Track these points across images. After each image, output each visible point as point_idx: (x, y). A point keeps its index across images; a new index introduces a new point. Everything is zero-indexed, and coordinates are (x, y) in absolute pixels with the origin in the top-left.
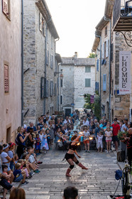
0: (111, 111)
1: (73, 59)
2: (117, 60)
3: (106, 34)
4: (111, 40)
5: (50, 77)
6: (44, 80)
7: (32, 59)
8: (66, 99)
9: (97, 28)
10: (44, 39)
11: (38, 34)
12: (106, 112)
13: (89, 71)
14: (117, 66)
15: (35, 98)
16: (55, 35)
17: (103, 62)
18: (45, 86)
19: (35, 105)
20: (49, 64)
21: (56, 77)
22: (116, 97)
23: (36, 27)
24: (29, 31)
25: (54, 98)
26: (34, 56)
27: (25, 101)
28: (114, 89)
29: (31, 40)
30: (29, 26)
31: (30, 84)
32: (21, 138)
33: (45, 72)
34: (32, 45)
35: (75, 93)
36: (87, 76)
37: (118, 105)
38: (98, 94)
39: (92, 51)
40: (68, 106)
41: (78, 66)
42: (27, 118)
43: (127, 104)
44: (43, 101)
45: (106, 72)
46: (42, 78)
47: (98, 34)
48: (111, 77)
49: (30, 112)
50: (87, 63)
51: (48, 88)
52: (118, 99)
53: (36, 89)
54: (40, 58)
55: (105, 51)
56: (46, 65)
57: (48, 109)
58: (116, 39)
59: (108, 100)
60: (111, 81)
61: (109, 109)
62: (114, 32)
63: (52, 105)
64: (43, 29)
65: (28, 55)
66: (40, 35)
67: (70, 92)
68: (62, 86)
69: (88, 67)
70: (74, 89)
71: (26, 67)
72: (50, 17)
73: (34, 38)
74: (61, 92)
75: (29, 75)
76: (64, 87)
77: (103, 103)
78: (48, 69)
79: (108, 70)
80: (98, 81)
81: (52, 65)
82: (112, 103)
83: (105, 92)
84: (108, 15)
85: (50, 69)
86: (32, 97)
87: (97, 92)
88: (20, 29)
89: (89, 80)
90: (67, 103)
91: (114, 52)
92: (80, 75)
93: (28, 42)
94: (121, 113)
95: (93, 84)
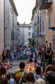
0: (38, 44)
1: (24, 24)
2: (41, 23)
3: (36, 13)
4: (38, 15)
5: (15, 31)
6: (13, 32)
7: (8, 23)
8: (21, 41)
9: (33, 11)
10: (12, 15)
11: (10, 13)
12: (36, 44)
13: (30, 29)
14: (40, 25)
15: (9, 39)
16: (17, 14)
17: (35, 24)
18: (13, 35)
19: (9, 42)
20: (15, 26)
21: (17, 31)
22: (40, 37)
23: (10, 10)
24: (7, 12)
25: (16, 40)
26: (9, 22)
27: (6, 40)
28: (40, 34)
29: (8, 16)
30: (7, 10)
31: (7, 33)
32: (4, 54)
33: (13, 29)
34: (8, 17)
35: (25, 38)
36: (29, 31)
37: (41, 40)
38: (33, 38)
39: (31, 21)
40: (22, 43)
41: (25, 27)
42: (6, 47)
43: (44, 40)
44: (12, 41)
45: (36, 28)
46: (12, 31)
47: (33, 13)
48: (38, 30)
49: (7, 45)
50: (29, 26)
51: (14, 36)
52: (41, 38)
53: (10, 35)
54: (11, 23)
55: (36, 20)
56: (14, 26)
57: (14, 44)
58: (40, 14)
59: (37, 39)
60: (38, 31)
61: (37, 43)
62: (39, 10)
63: (16, 43)
64: (12, 11)
65: (7, 22)
66: (11, 14)
67: (23, 38)
68: (19, 35)
69: (29, 27)
70: (24, 36)
71: (6, 26)
72: (15, 6)
73: (9, 14)
74: (19, 38)
75: (7, 30)
76: (20, 36)
77: (35, 41)
78: (14, 28)
79: (37, 27)
80: (33, 33)
81: (16, 26)
82: (39, 40)
83: (36, 36)
84: (37, 5)
85: (15, 28)
86: (8, 38)
87: (33, 37)
88: (3, 10)
89: (30, 32)
90: (21, 42)
91: (39, 19)
92: (26, 31)
93: (6, 16)
94: (42, 44)
95: (31, 34)
